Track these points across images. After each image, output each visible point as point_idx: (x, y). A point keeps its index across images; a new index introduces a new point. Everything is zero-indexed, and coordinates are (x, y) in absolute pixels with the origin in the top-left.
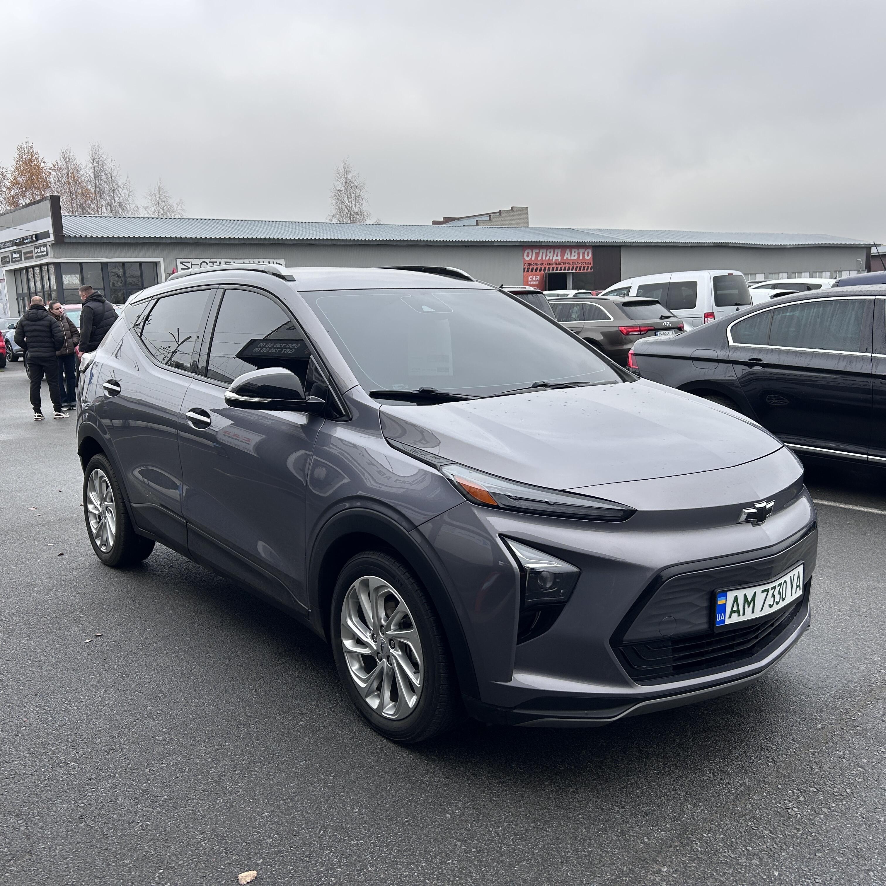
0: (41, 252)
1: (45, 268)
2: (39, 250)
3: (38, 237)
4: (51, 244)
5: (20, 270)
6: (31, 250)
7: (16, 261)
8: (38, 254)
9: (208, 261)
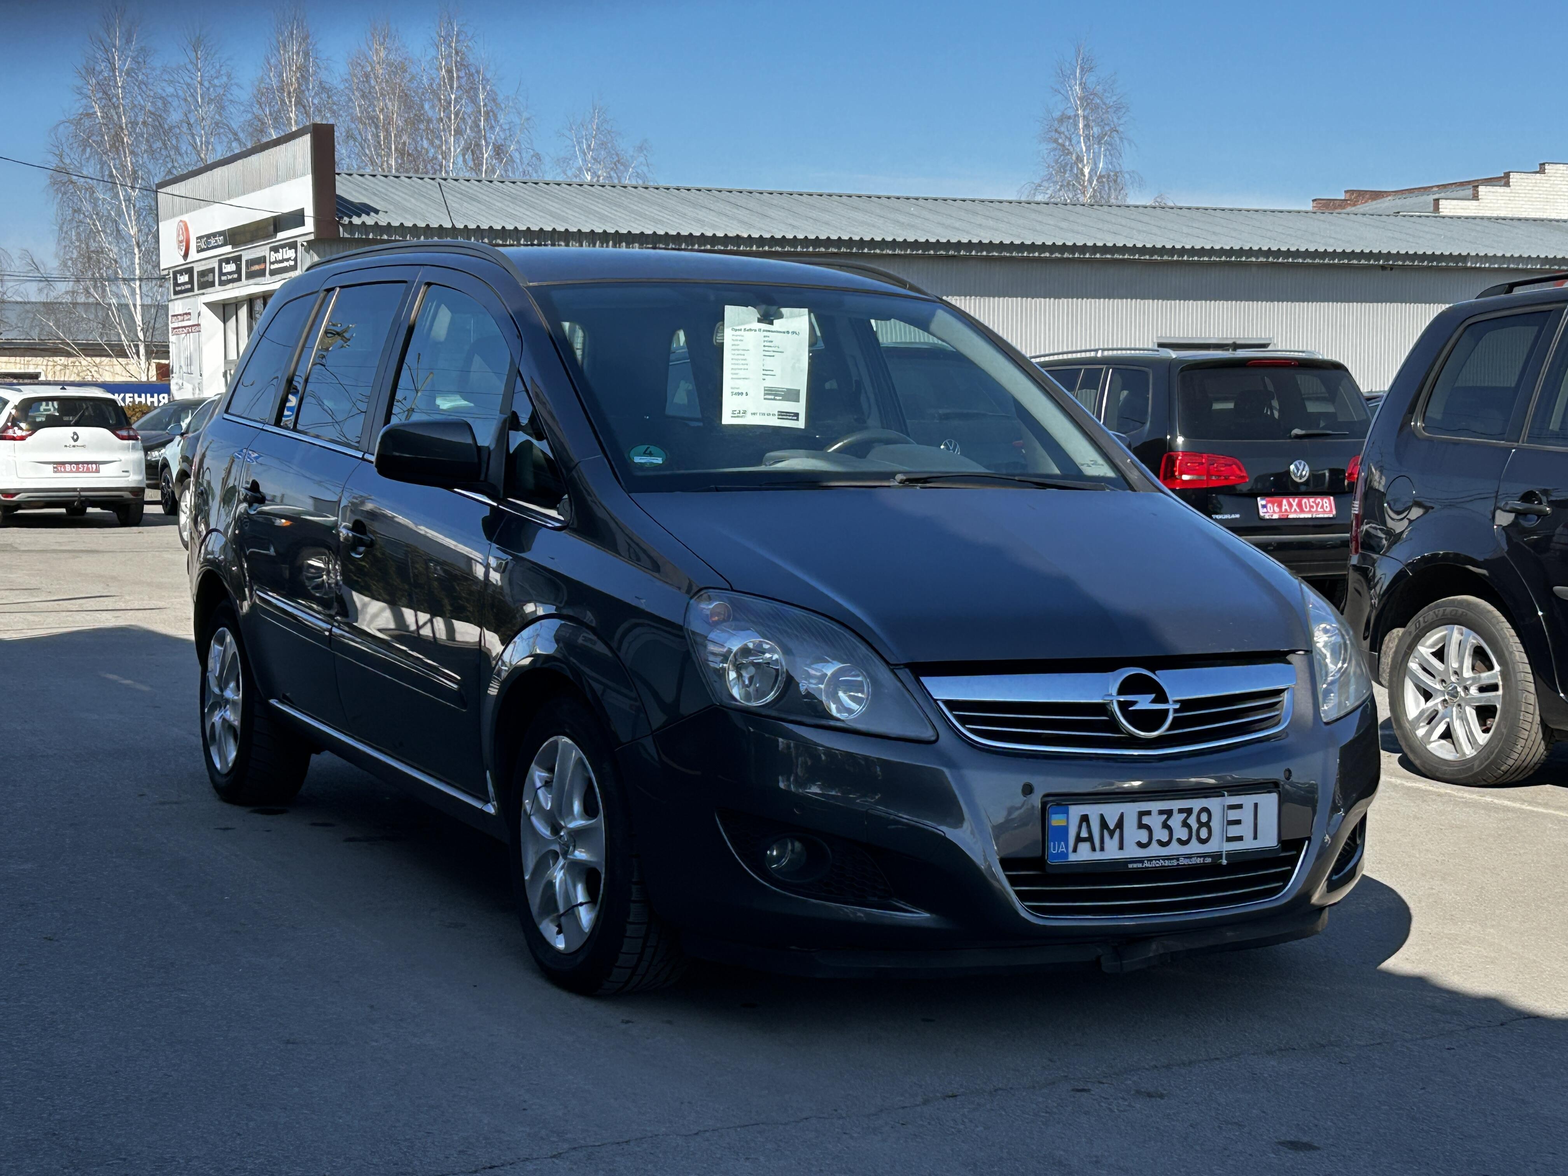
2: (279, 256)
3: (277, 224)
5: (236, 302)
7: (229, 281)
8: (276, 266)
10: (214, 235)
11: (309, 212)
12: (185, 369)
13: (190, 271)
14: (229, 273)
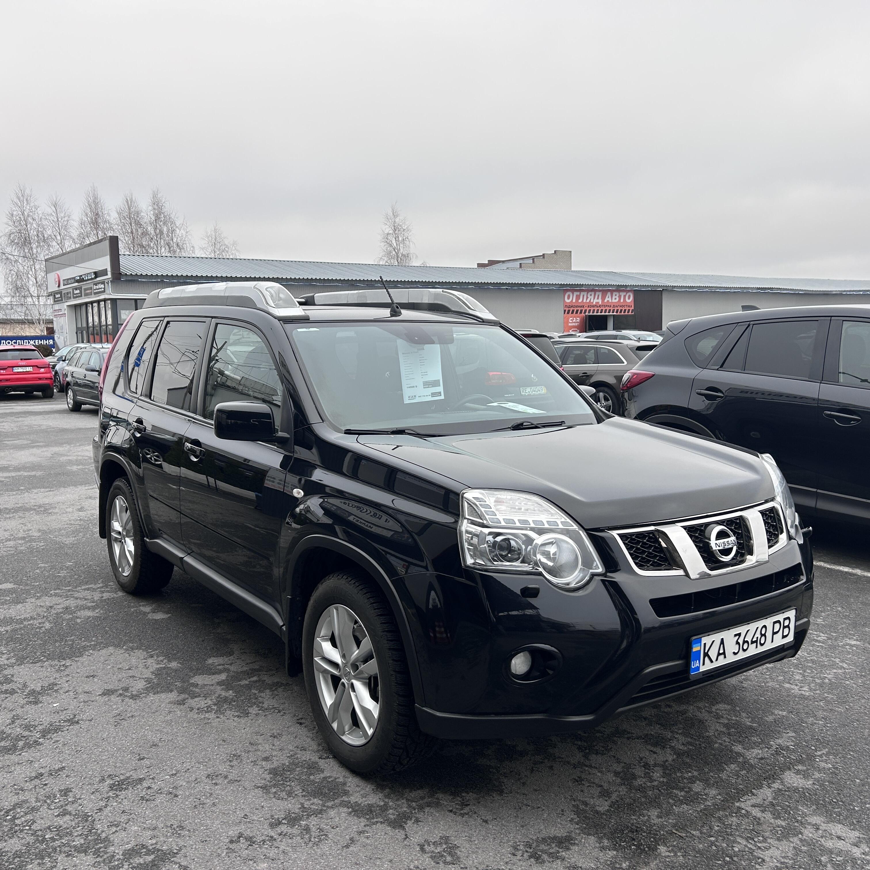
0: (99, 289)
1: (102, 304)
2: (98, 287)
3: (97, 274)
4: (109, 281)
5: (80, 305)
6: (91, 286)
7: (77, 297)
8: (97, 291)
10: (70, 279)
11: (109, 269)
12: (60, 331)
13: (60, 293)
14: (77, 294)
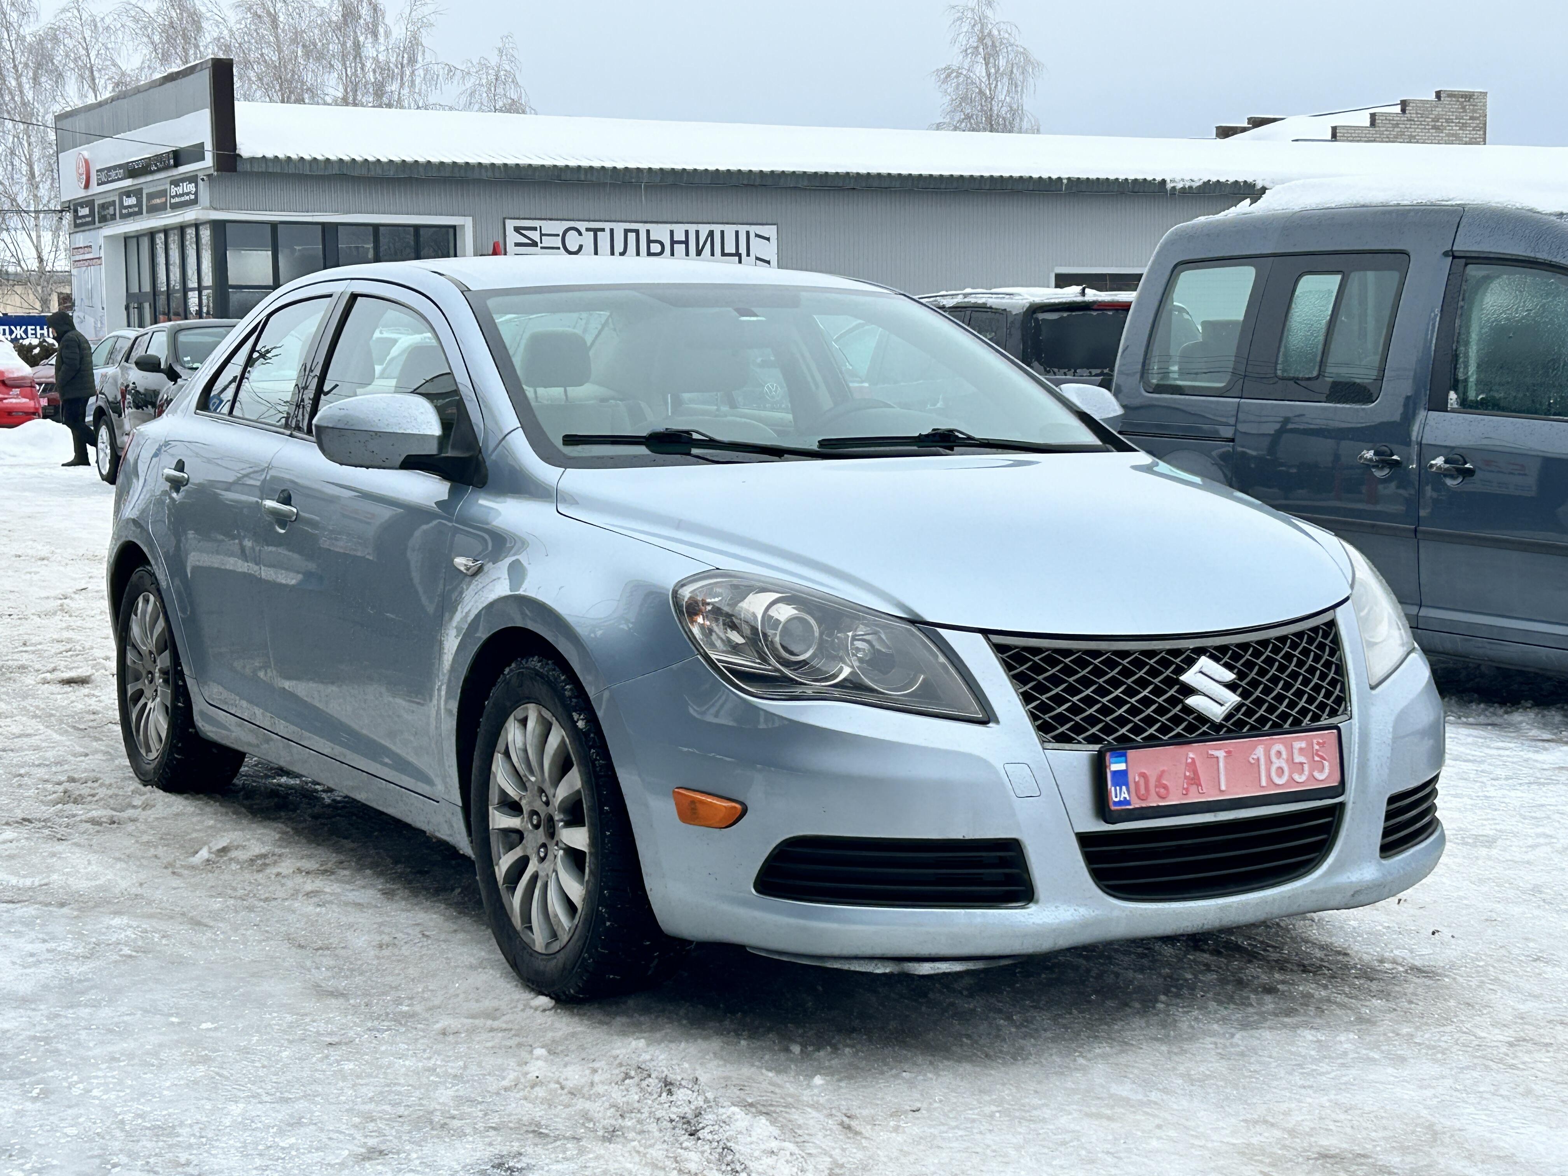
0: (182, 195)
1: (190, 232)
2: (179, 190)
3: (178, 157)
4: (209, 176)
5: (138, 236)
6: (162, 188)
7: (130, 215)
8: (177, 200)
9: (582, 226)
10: (115, 168)
11: (208, 146)
12: (87, 302)
13: (90, 204)
14: (130, 207)
